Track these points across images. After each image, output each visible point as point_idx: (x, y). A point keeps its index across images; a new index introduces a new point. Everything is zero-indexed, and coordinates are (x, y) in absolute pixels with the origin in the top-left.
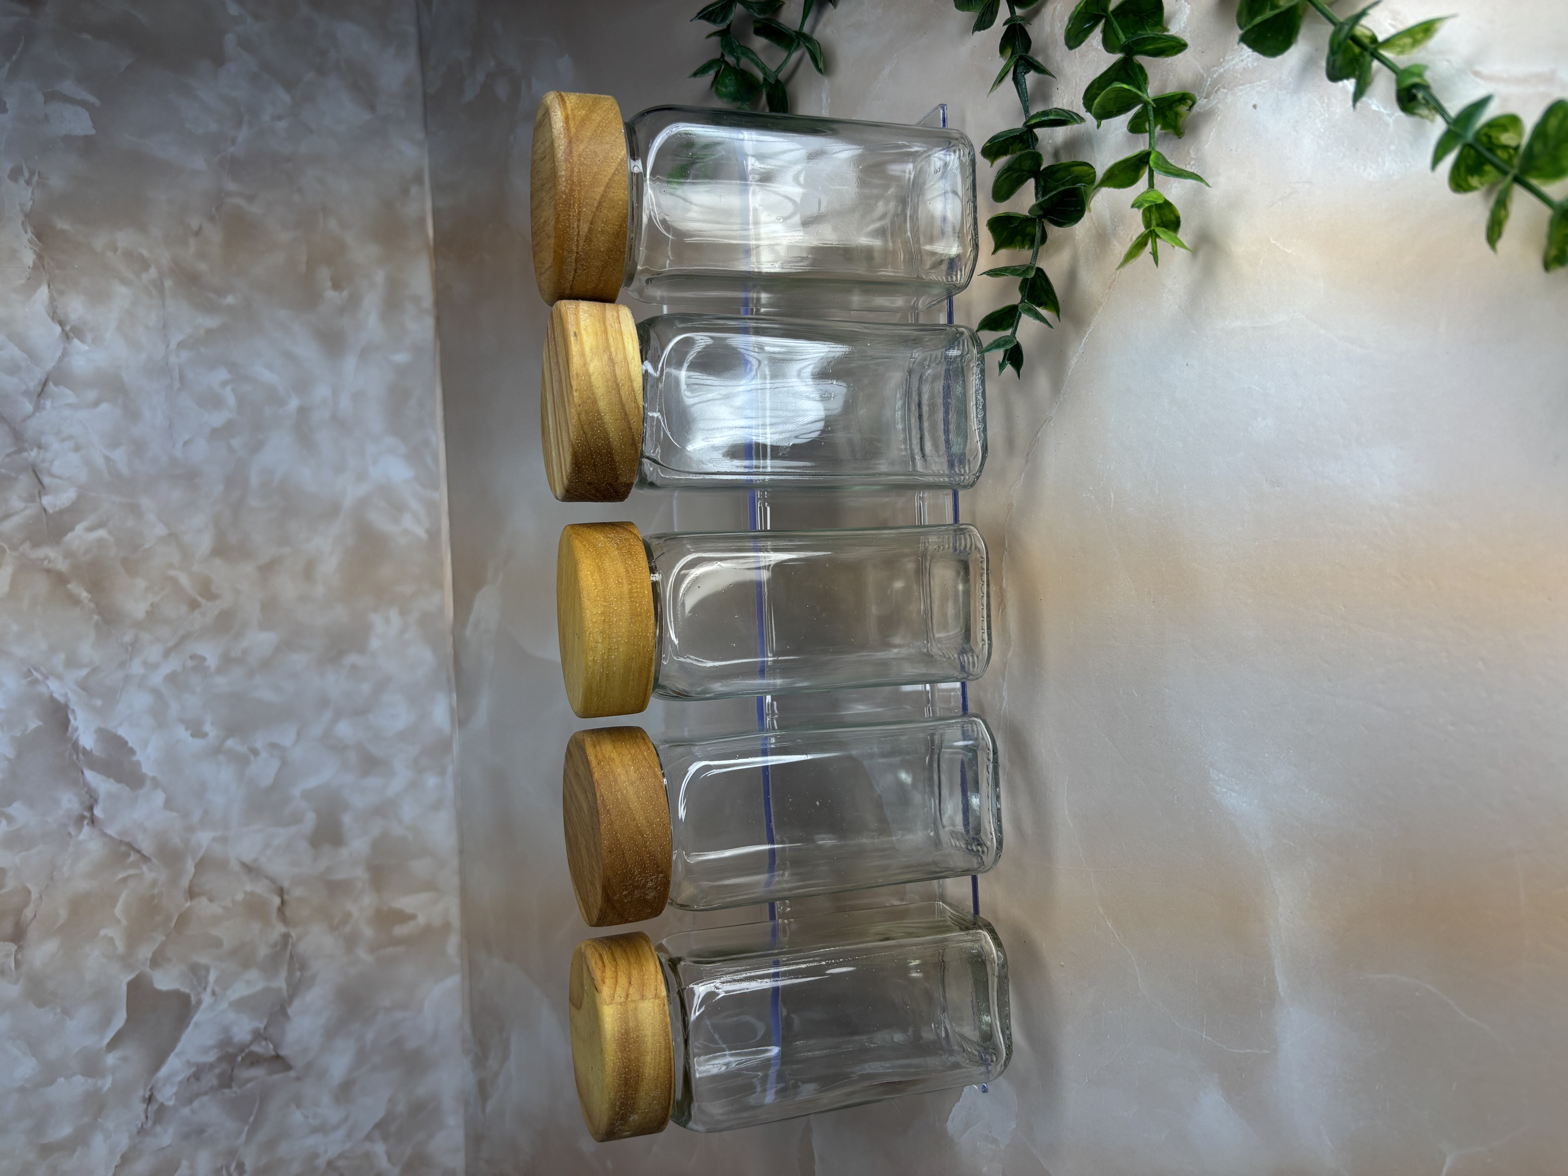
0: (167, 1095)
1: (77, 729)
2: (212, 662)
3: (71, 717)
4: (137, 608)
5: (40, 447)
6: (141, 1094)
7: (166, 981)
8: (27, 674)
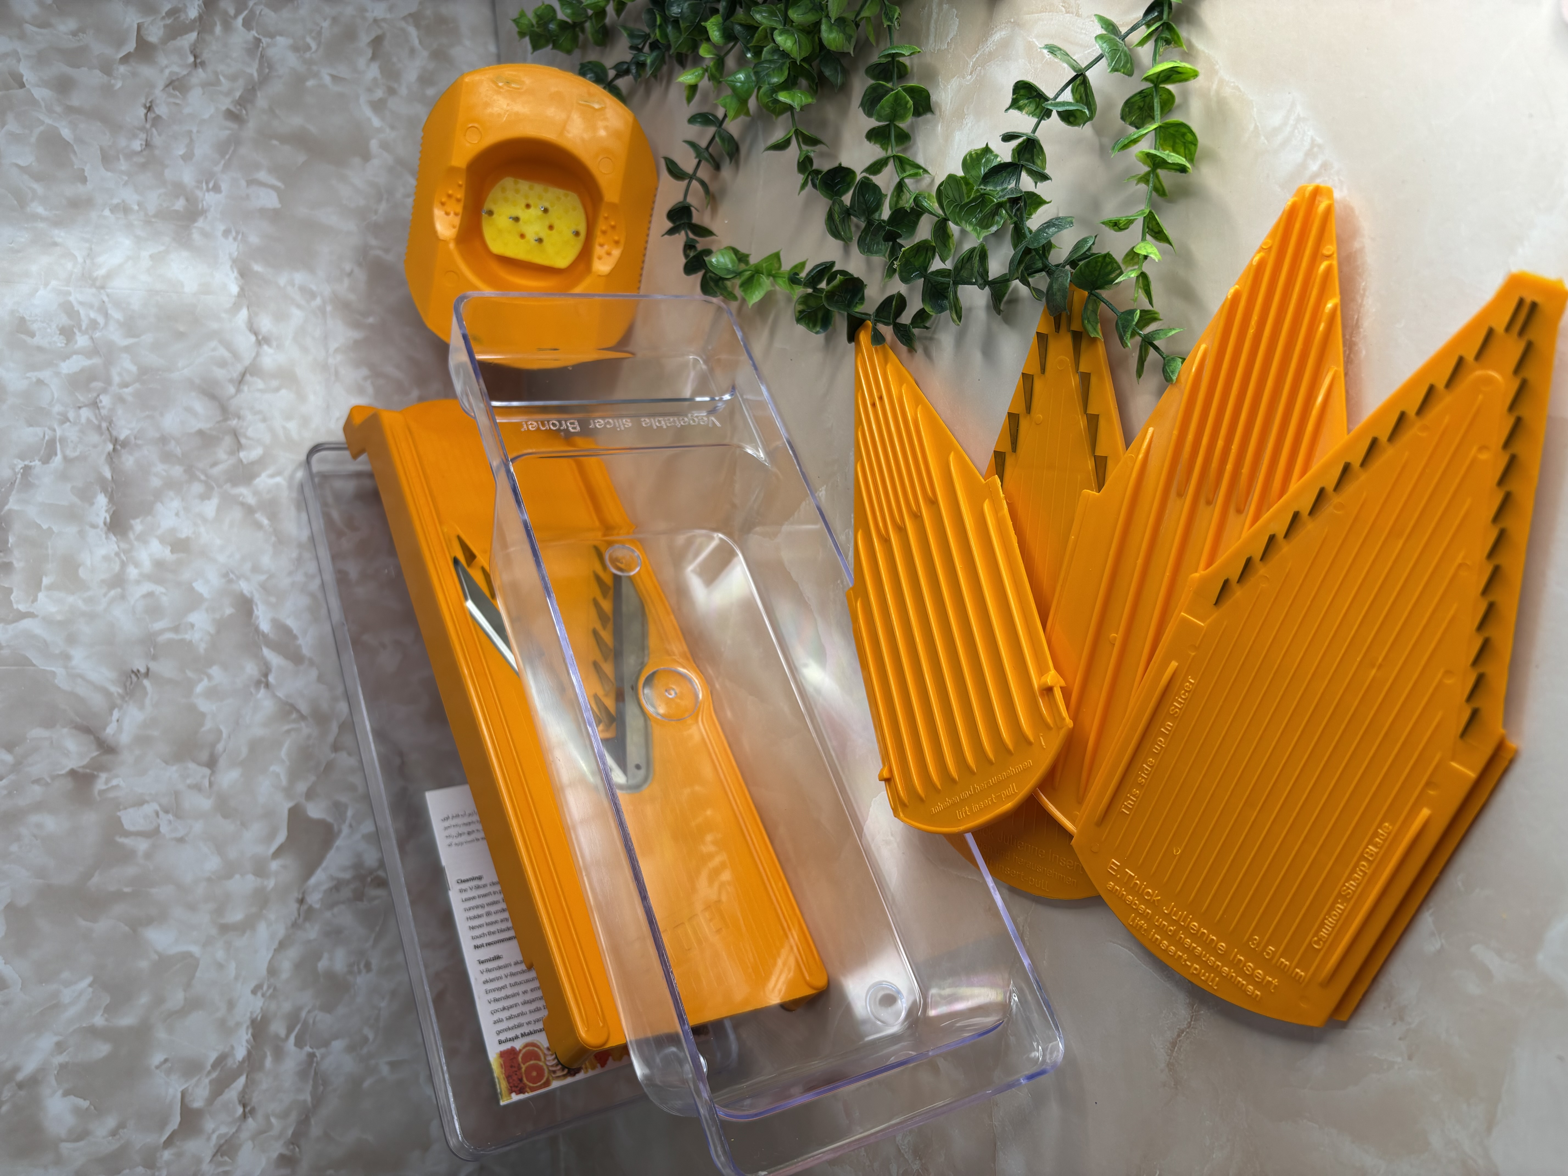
0: (315, 899)
1: (258, 617)
3: (255, 609)
4: (301, 533)
5: (239, 417)
6: (296, 895)
7: (315, 811)
8: (226, 575)
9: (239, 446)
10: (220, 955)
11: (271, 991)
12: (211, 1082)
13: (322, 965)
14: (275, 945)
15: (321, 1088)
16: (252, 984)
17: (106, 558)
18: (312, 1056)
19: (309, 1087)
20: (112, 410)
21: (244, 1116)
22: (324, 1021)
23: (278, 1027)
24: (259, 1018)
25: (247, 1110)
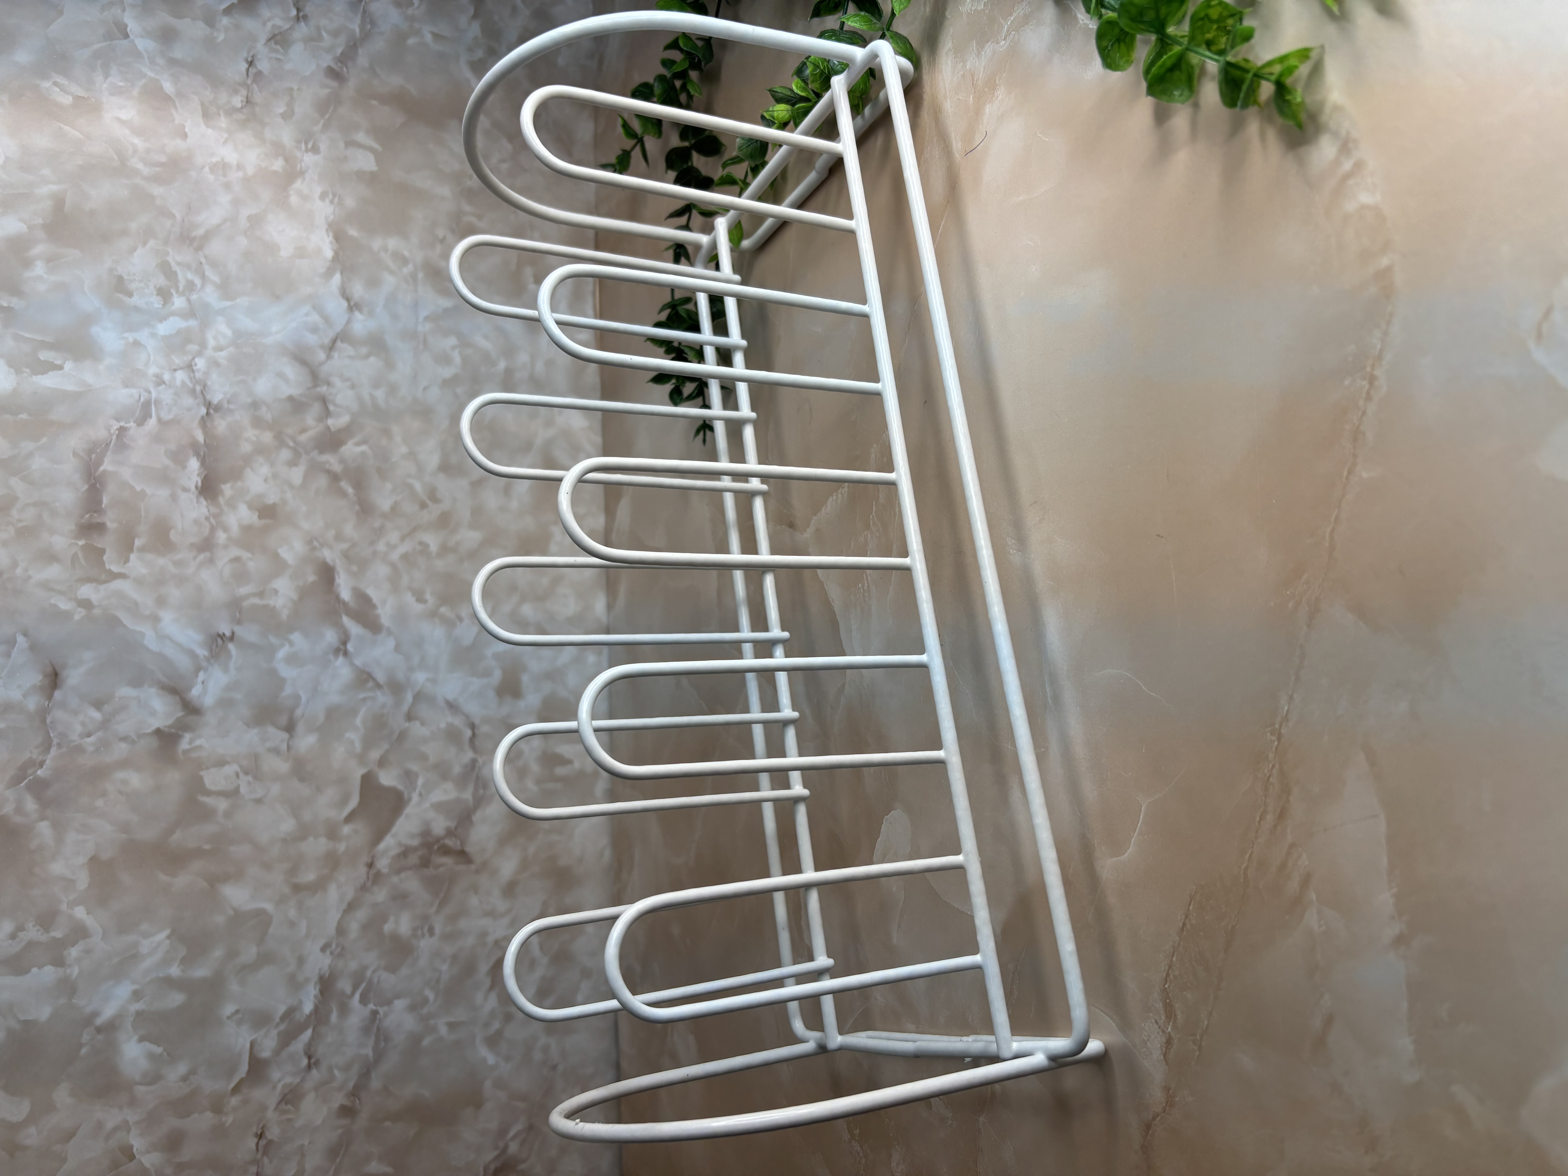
0: (383, 864)
1: (339, 586)
2: (434, 548)
3: (336, 577)
4: (384, 503)
5: (329, 384)
6: (365, 859)
7: (387, 779)
8: (310, 542)
9: (328, 413)
10: (292, 913)
11: (339, 950)
12: (279, 1034)
13: (388, 927)
14: (344, 906)
15: (383, 1044)
16: (322, 942)
17: (196, 522)
18: (375, 1013)
19: (371, 1042)
20: (207, 374)
21: (309, 1067)
22: (388, 980)
23: (344, 985)
24: (327, 975)
25: (313, 1061)
